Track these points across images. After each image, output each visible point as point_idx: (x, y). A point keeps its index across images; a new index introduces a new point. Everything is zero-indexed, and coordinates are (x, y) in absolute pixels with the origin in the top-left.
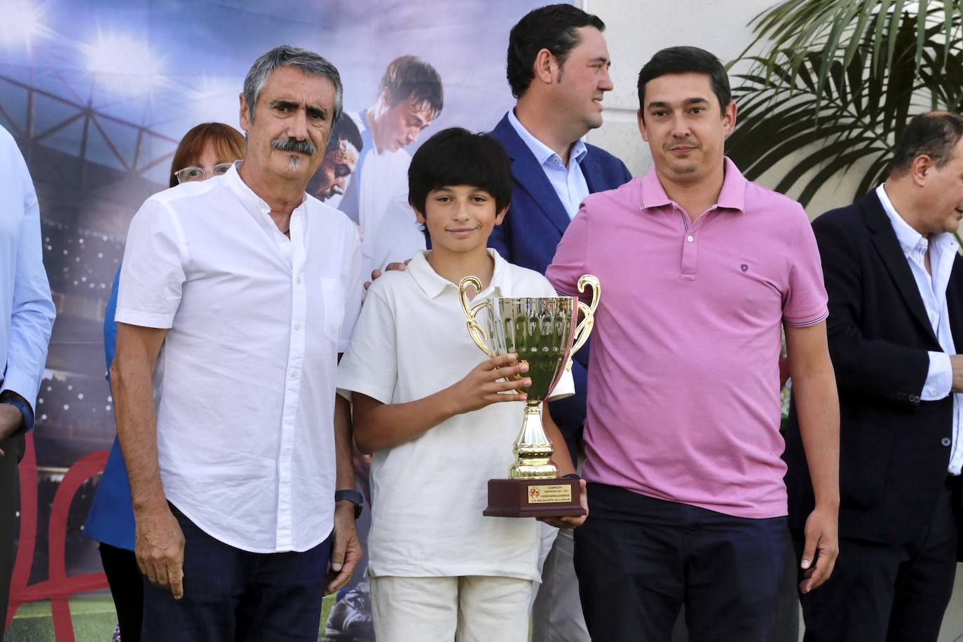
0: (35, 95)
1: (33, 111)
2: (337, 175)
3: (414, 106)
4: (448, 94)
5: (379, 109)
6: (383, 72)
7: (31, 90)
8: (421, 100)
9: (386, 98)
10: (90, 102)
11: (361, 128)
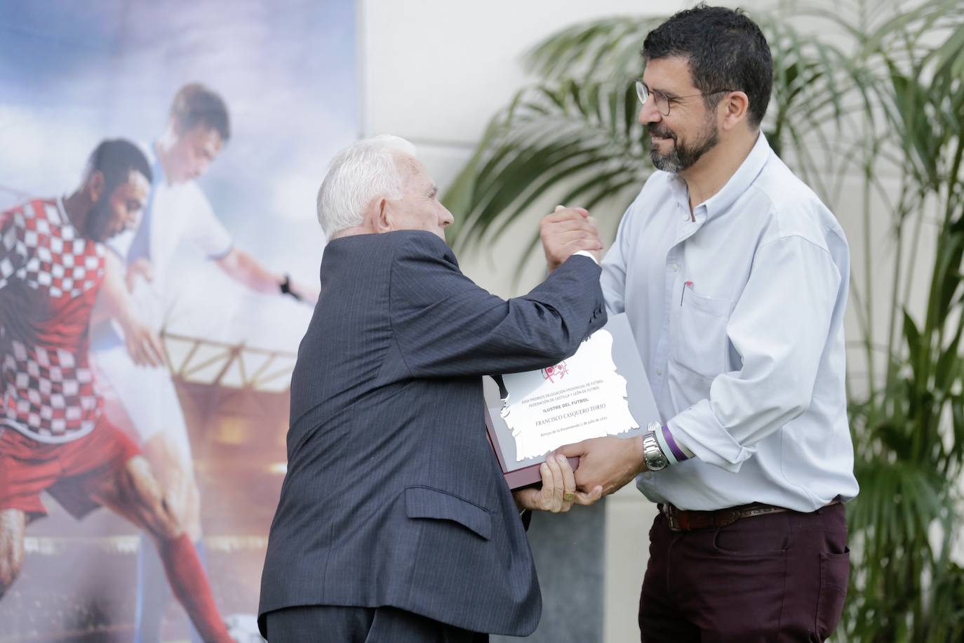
2: (128, 210)
3: (202, 135)
6: (170, 101)
8: (209, 130)
9: (175, 128)
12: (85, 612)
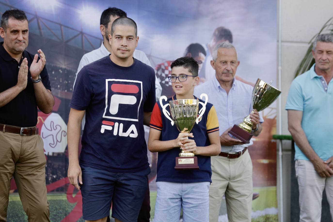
3: (223, 41)
4: (234, 38)
5: (212, 43)
6: (213, 32)
8: (226, 40)
9: (214, 40)
11: (206, 49)
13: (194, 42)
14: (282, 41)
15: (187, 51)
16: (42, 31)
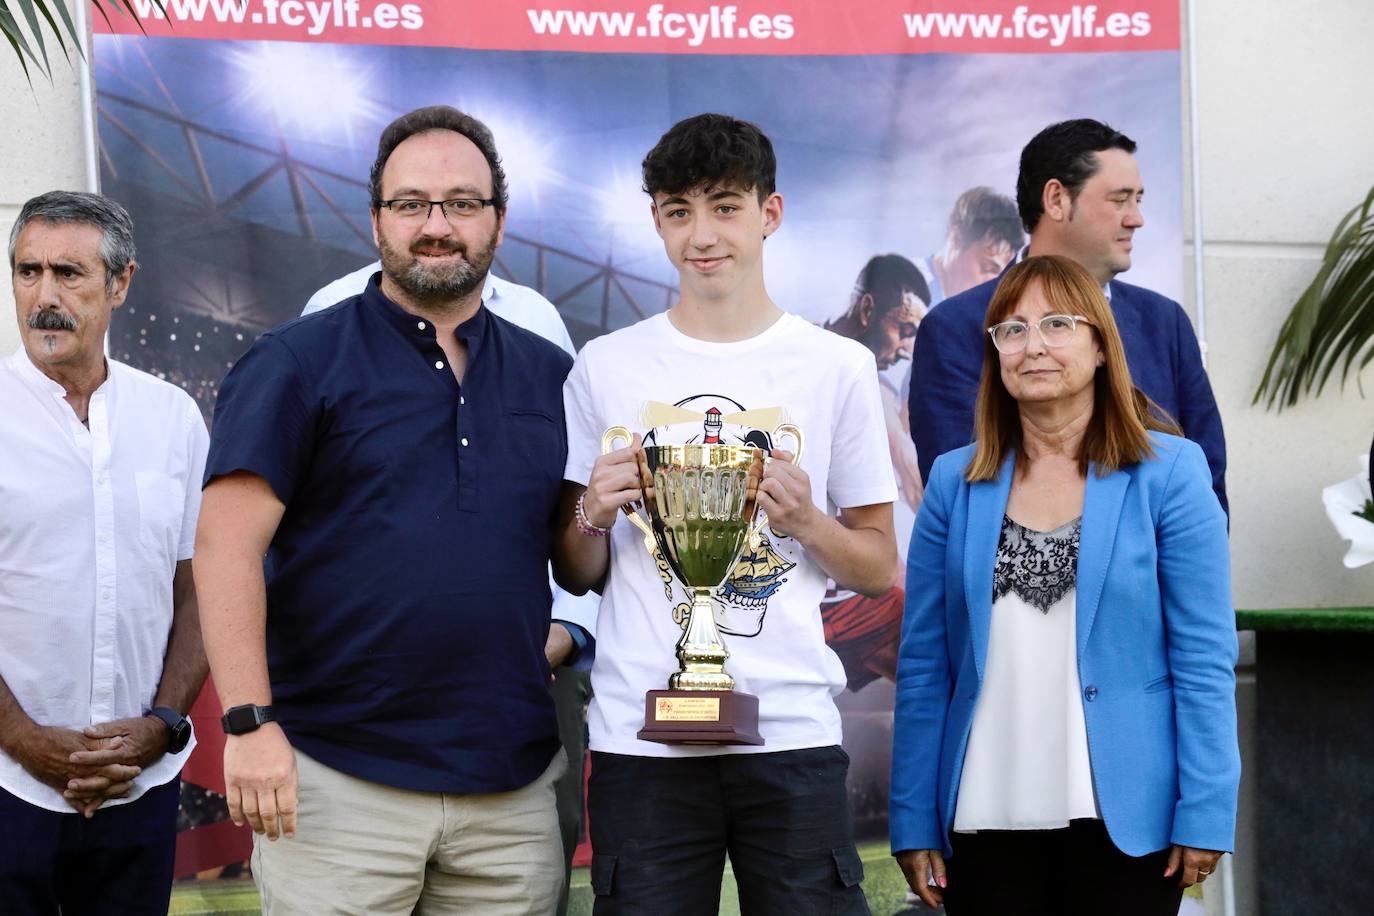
0: (546, 255)
1: (545, 273)
2: (903, 336)
3: (990, 248)
5: (948, 253)
6: (950, 209)
7: (541, 248)
8: (998, 241)
9: (956, 239)
10: (610, 260)
11: (929, 278)
12: (864, 796)
13: (884, 251)
14: (1206, 243)
15: (859, 287)
16: (309, 218)
